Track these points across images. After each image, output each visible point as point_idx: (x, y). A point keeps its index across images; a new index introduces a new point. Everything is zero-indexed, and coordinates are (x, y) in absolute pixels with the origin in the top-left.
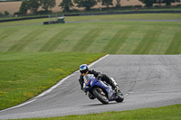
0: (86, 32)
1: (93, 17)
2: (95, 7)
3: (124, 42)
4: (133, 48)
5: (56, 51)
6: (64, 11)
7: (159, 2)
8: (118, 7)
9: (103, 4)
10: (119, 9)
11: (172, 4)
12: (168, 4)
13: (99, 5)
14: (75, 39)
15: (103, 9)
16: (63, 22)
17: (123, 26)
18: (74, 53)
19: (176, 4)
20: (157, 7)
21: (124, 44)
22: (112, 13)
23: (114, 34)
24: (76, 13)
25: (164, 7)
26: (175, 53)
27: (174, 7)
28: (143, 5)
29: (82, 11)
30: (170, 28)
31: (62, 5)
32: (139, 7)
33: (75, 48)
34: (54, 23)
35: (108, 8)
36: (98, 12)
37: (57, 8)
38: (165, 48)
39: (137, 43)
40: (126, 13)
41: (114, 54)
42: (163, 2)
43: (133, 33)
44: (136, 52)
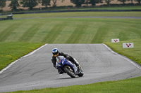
0: (30, 26)
1: (35, 14)
2: (37, 7)
3: (59, 34)
4: (67, 39)
5: (6, 41)
6: (12, 10)
7: (87, 3)
8: (55, 7)
9: (43, 5)
10: (56, 9)
11: (97, 4)
12: (94, 4)
13: (40, 6)
14: (21, 32)
15: (43, 9)
16: (12, 19)
17: (58, 22)
18: (20, 43)
19: (100, 4)
20: (84, 7)
21: (60, 36)
22: (50, 12)
23: (51, 28)
24: (22, 12)
25: (90, 7)
26: (99, 43)
27: (98, 7)
28: (74, 5)
29: (26, 10)
30: (95, 23)
31: (10, 5)
32: (71, 7)
33: (21, 39)
34: (4, 19)
35: (47, 8)
36: (39, 11)
37: (7, 8)
38: (91, 39)
39: (69, 35)
40: (61, 12)
41: (52, 43)
42: (89, 3)
43: (66, 27)
44: (68, 42)
